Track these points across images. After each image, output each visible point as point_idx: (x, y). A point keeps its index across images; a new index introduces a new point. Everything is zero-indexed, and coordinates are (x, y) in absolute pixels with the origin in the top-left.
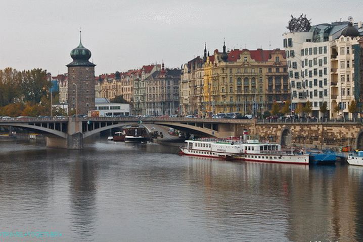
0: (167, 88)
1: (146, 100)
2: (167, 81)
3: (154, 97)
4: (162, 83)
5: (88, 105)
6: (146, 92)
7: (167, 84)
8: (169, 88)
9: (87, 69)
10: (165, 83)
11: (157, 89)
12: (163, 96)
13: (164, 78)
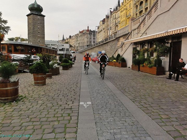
0: (90, 39)
1: (80, 45)
2: (90, 35)
3: (84, 43)
4: (88, 36)
5: (39, 41)
6: (80, 42)
7: (90, 36)
8: (91, 38)
9: (39, 17)
10: (89, 35)
11: (85, 40)
12: (88, 42)
13: (88, 33)
